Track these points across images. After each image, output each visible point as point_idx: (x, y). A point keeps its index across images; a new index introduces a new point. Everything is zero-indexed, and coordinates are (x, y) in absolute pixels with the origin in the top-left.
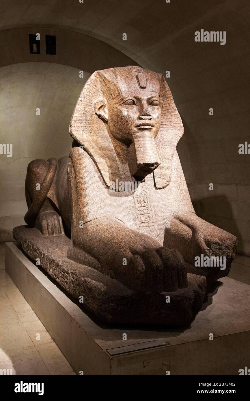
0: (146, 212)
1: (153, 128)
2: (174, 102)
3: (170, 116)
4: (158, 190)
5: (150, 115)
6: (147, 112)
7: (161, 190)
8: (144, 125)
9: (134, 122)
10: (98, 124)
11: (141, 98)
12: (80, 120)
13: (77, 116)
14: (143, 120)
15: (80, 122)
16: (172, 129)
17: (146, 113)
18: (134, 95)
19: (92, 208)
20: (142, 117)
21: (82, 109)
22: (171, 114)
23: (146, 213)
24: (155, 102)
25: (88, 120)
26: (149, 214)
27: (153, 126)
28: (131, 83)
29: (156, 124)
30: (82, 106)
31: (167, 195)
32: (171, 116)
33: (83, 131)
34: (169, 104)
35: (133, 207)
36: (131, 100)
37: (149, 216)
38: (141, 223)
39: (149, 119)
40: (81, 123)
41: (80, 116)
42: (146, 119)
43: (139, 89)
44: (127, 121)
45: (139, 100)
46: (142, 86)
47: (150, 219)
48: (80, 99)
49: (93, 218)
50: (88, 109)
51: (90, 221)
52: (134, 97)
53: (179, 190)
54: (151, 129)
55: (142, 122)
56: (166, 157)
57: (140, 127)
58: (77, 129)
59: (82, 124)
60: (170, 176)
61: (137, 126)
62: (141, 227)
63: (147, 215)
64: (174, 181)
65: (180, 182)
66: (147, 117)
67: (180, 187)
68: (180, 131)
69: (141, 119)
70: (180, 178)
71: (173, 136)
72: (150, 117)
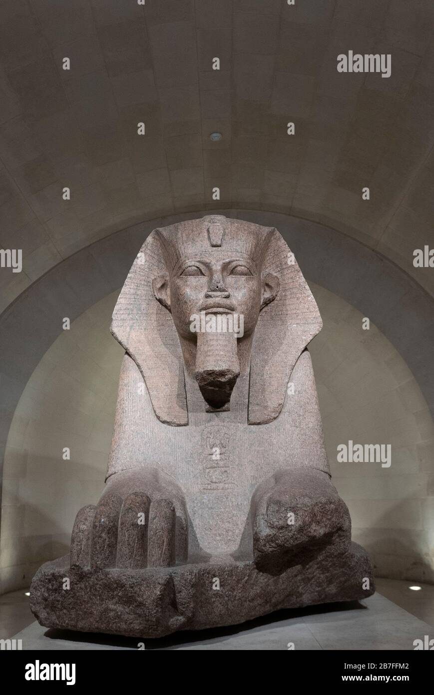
0: (221, 463)
1: (233, 312)
2: (302, 274)
3: (296, 299)
4: (252, 426)
5: (224, 291)
6: (219, 285)
7: (260, 426)
8: (212, 307)
9: (197, 303)
10: (161, 316)
11: (210, 263)
12: (128, 309)
13: (122, 302)
14: (212, 298)
15: (128, 312)
16: (298, 321)
17: (217, 287)
18: (199, 258)
19: (125, 451)
20: (210, 293)
21: (132, 291)
22: (297, 296)
23: (221, 465)
24: (239, 268)
25: (142, 309)
26: (228, 468)
27: (232, 309)
28: (197, 239)
29: (239, 305)
31: (270, 437)
32: (298, 299)
33: (131, 327)
35: (200, 454)
36: (194, 266)
37: (226, 471)
38: (209, 482)
39: (224, 296)
40: (129, 314)
41: (128, 303)
42: (217, 297)
43: (210, 249)
44: (186, 302)
45: (207, 265)
46: (214, 243)
47: (227, 477)
48: (129, 275)
49: (120, 468)
50: (142, 291)
51: (115, 473)
52: (199, 262)
53: (298, 429)
55: (210, 301)
56: (278, 369)
57: (209, 311)
58: (120, 323)
59: (131, 316)
60: (281, 402)
62: (207, 489)
63: (223, 469)
64: (289, 412)
65: (301, 414)
66: (219, 293)
67: (300, 423)
68: (315, 325)
69: (207, 296)
70: (303, 407)
71: (299, 334)
72: (226, 293)
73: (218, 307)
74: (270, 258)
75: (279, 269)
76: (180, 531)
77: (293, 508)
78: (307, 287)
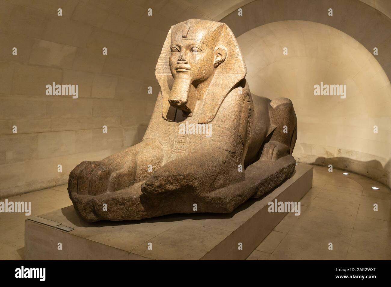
0: (183, 140)
1: (189, 71)
2: (238, 47)
5: (184, 60)
6: (182, 57)
9: (174, 66)
11: (181, 46)
12: (162, 65)
13: (160, 62)
16: (234, 72)
18: (176, 43)
21: (164, 56)
27: (189, 70)
28: (178, 34)
29: (192, 67)
30: (164, 54)
32: (235, 60)
34: (233, 50)
35: (176, 135)
36: (175, 47)
37: (184, 145)
38: (176, 149)
40: (162, 67)
41: (162, 62)
43: (182, 39)
46: (184, 35)
47: (184, 147)
48: (163, 49)
49: (145, 138)
51: (143, 140)
52: (177, 45)
53: (220, 128)
54: (187, 71)
55: (179, 66)
57: (178, 70)
58: (158, 71)
61: (176, 69)
63: (183, 143)
64: (218, 119)
65: (224, 120)
66: (182, 62)
67: (221, 125)
68: (241, 75)
69: (178, 63)
70: (226, 117)
71: (232, 79)
72: (185, 62)
73: (181, 69)
74: (222, 40)
75: (227, 45)
76: (111, 179)
77: (156, 177)
78: (240, 54)
